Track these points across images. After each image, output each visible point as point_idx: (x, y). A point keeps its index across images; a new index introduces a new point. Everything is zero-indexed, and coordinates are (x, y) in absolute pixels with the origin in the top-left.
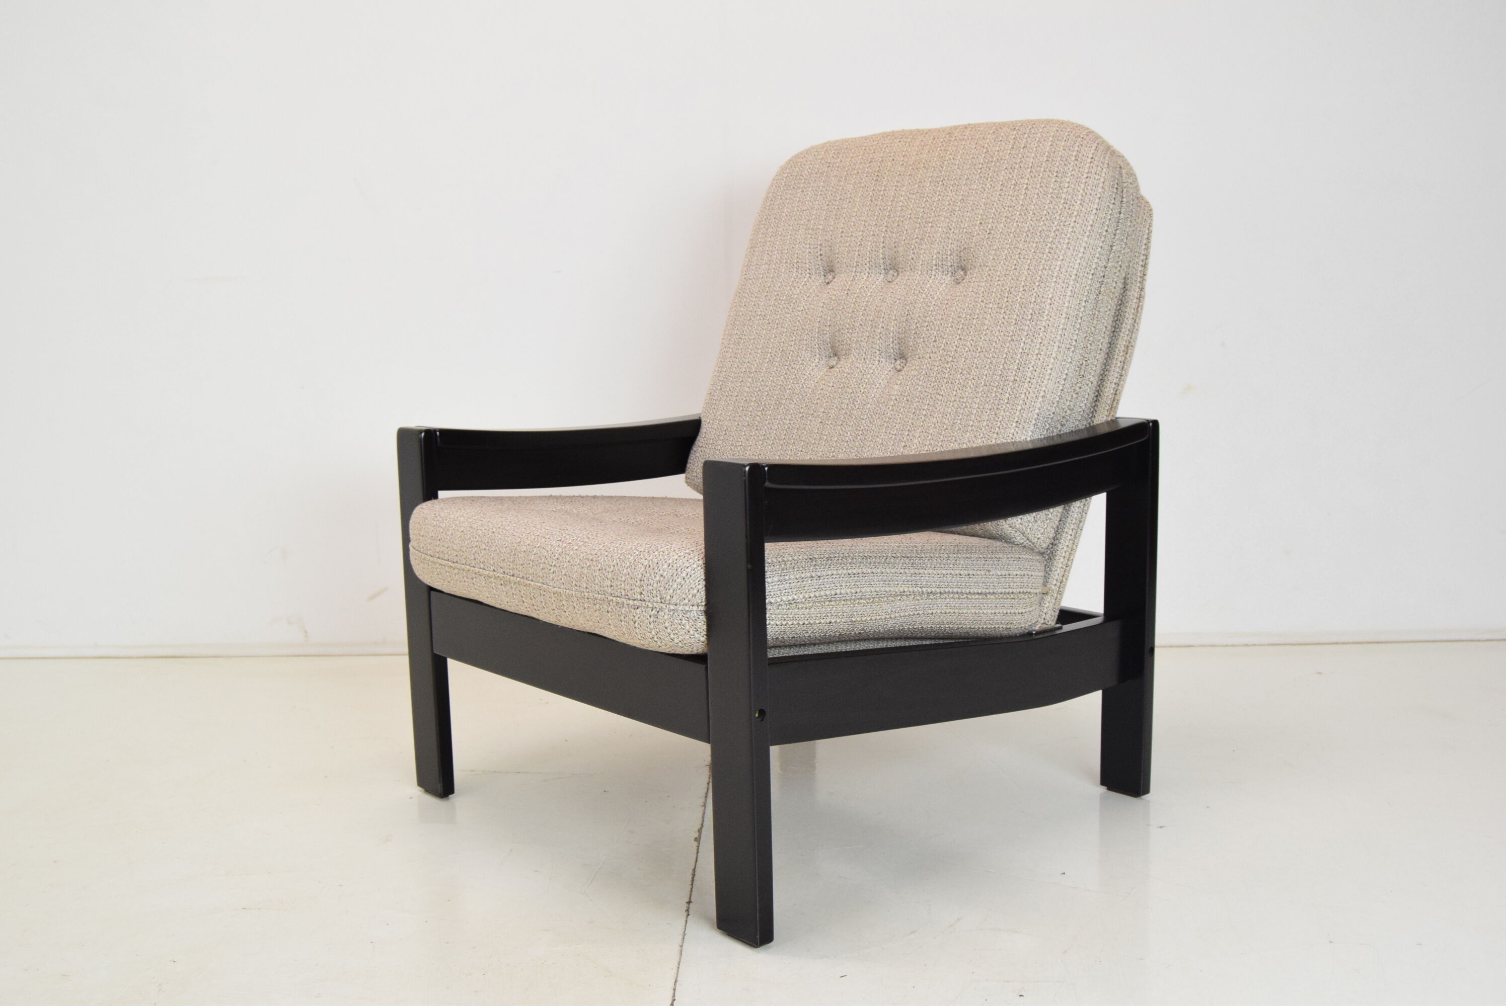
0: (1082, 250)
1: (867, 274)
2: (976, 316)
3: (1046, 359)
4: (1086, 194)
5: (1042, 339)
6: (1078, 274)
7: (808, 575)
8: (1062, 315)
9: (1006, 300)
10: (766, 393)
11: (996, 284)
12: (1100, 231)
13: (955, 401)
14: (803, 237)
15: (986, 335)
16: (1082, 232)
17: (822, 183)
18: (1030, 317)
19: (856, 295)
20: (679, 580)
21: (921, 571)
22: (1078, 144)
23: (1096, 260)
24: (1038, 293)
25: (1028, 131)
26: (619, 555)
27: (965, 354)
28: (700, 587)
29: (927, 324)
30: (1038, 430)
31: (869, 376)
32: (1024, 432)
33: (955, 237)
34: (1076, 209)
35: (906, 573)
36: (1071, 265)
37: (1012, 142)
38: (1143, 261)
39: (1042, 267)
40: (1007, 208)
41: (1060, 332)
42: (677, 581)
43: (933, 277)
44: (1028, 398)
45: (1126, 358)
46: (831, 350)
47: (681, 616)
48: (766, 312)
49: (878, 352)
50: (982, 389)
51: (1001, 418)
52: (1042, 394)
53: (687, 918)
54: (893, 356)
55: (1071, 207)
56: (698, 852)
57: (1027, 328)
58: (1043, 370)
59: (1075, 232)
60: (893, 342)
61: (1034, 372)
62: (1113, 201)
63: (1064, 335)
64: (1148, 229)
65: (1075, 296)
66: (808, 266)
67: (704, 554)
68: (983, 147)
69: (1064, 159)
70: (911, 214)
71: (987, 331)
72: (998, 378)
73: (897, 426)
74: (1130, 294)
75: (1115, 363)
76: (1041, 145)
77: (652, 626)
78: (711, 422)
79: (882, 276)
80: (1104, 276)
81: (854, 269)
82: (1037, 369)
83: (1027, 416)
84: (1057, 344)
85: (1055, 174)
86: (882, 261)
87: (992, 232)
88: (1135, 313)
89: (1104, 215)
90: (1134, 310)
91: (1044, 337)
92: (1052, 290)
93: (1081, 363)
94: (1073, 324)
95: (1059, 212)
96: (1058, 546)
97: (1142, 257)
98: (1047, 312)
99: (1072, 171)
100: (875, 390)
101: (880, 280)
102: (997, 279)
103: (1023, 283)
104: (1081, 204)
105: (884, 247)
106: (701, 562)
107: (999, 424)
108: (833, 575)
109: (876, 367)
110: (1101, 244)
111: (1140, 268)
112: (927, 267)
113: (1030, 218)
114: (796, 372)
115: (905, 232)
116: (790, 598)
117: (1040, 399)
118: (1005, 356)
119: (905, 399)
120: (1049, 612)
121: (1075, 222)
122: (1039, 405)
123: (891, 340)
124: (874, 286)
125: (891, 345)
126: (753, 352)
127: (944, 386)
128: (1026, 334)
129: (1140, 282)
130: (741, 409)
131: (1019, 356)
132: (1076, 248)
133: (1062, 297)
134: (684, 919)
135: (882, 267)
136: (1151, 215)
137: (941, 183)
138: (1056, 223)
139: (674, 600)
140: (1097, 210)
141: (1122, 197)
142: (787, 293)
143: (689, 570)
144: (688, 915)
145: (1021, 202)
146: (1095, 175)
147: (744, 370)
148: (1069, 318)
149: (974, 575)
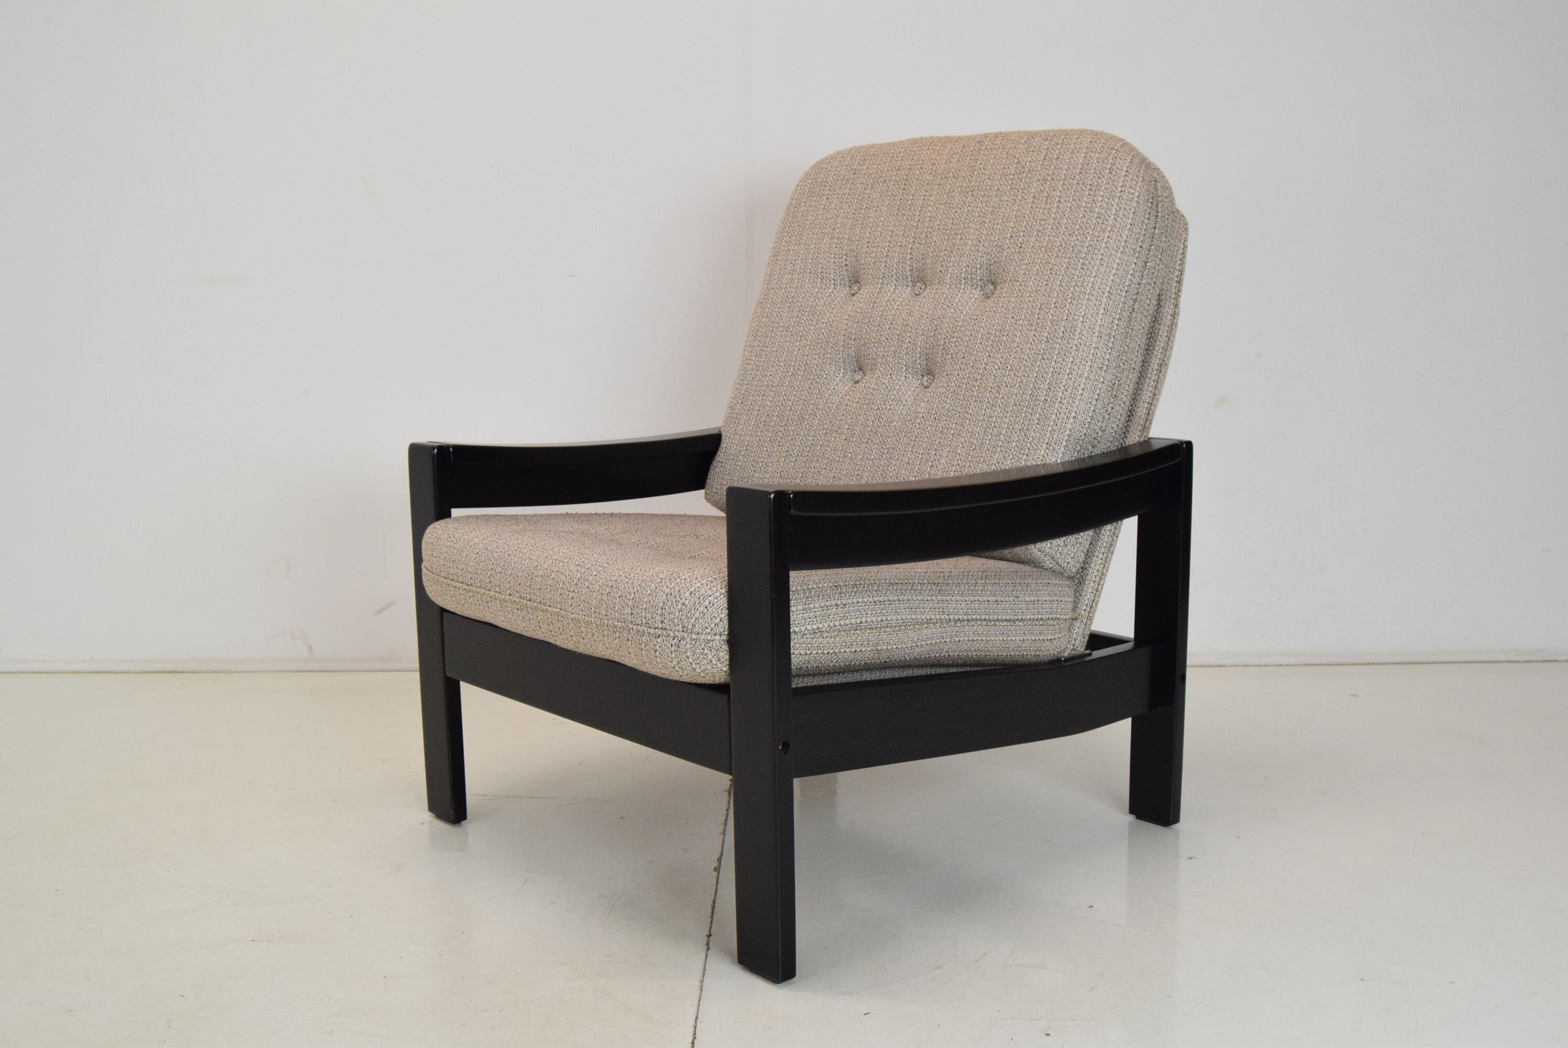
0: (1115, 266)
1: (894, 286)
2: (1006, 333)
3: (1078, 379)
4: (1120, 208)
5: (1074, 358)
6: (1111, 291)
7: (834, 603)
8: (1094, 333)
9: (1036, 317)
10: (789, 408)
11: (1027, 300)
12: (1134, 247)
13: (983, 420)
14: (828, 246)
15: (1016, 352)
16: (1115, 247)
17: (848, 191)
18: (1061, 335)
19: (882, 308)
20: (701, 609)
21: (948, 598)
22: (1112, 156)
23: (1130, 277)
24: (1070, 310)
25: (1061, 142)
26: (640, 582)
27: (994, 372)
28: (723, 615)
29: (955, 339)
30: (1068, 452)
31: (895, 392)
32: (1055, 454)
33: (985, 250)
34: (1109, 224)
35: (933, 600)
36: (1104, 281)
37: (1044, 152)
38: (1177, 276)
39: (1074, 284)
40: (1038, 222)
41: (1092, 351)
42: (699, 609)
43: (962, 291)
44: (1058, 419)
45: (1159, 377)
46: (856, 364)
47: (703, 646)
48: (790, 324)
49: (904, 368)
50: (1011, 408)
51: (1031, 439)
52: (1073, 414)
53: (707, 952)
54: (920, 372)
55: (1105, 222)
56: (718, 882)
57: (1058, 346)
58: (1074, 390)
59: (1108, 248)
60: (920, 358)
61: (1065, 392)
62: (1148, 216)
63: (1097, 354)
64: (1184, 244)
65: (1108, 313)
66: (832, 276)
67: (727, 582)
68: (1015, 157)
69: (1098, 172)
70: (939, 225)
71: (1018, 349)
72: (1028, 397)
73: (924, 445)
74: (1164, 310)
75: (1148, 382)
76: (1074, 156)
77: (673, 655)
78: (732, 436)
79: (909, 288)
80: (1138, 294)
81: (881, 281)
82: (1068, 389)
83: (1058, 437)
84: (1089, 363)
85: (1089, 187)
86: (909, 273)
87: (1023, 246)
88: (1170, 331)
89: (1139, 230)
90: (1168, 327)
91: (1075, 357)
92: (1084, 307)
93: (1113, 382)
94: (1106, 343)
95: (1093, 227)
96: (1088, 571)
97: (1177, 273)
98: (1079, 330)
99: (1106, 184)
100: (902, 407)
101: (907, 292)
102: (1028, 294)
103: (1054, 300)
104: (1115, 219)
105: (912, 259)
106: (724, 591)
107: (1029, 445)
108: (858, 603)
109: (903, 383)
110: (1135, 260)
111: (1175, 284)
112: (956, 281)
113: (1062, 232)
114: (820, 386)
115: (934, 244)
116: (815, 627)
117: (1072, 420)
118: (1035, 374)
119: (932, 417)
120: (1079, 638)
121: (1109, 237)
122: (1070, 427)
123: (918, 355)
124: (901, 299)
125: (919, 361)
126: (775, 365)
127: (972, 405)
128: (1057, 352)
129: (1174, 299)
130: (763, 423)
131: (1050, 375)
132: (1110, 264)
133: (1094, 315)
134: (705, 953)
135: (910, 279)
136: (1186, 230)
137: (970, 193)
138: (1089, 238)
139: (696, 629)
140: (1131, 225)
141: (1158, 212)
142: (810, 304)
143: (712, 598)
144: (708, 949)
145: (1053, 216)
146: (1129, 189)
147: (766, 383)
148: (1101, 337)
149: (1002, 601)
